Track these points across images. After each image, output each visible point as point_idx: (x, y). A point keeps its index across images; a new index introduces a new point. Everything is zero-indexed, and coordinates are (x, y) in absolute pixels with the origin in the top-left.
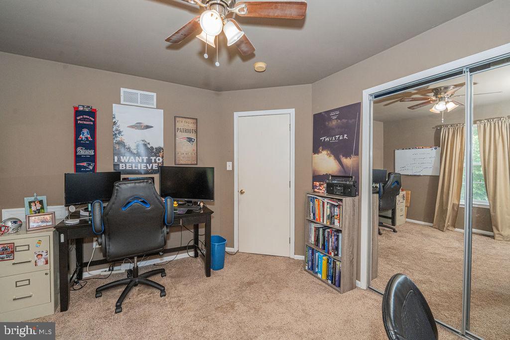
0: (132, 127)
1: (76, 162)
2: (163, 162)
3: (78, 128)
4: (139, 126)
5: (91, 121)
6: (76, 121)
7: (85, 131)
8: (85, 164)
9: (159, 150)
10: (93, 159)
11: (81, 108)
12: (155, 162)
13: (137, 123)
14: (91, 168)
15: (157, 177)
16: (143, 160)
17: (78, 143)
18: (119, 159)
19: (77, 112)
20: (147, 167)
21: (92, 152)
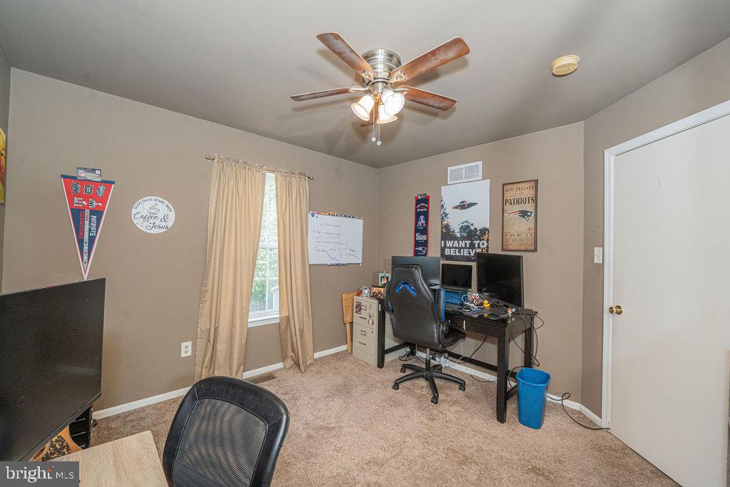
0: (456, 207)
1: (416, 246)
2: (487, 247)
3: (418, 215)
4: (463, 206)
5: (426, 207)
6: (416, 209)
7: (422, 217)
8: (420, 249)
9: (484, 231)
10: (425, 244)
11: (419, 198)
12: (479, 247)
13: (462, 202)
14: (424, 252)
15: (474, 265)
16: (466, 244)
17: (417, 230)
18: (445, 244)
19: (418, 201)
20: (469, 253)
21: (424, 238)
